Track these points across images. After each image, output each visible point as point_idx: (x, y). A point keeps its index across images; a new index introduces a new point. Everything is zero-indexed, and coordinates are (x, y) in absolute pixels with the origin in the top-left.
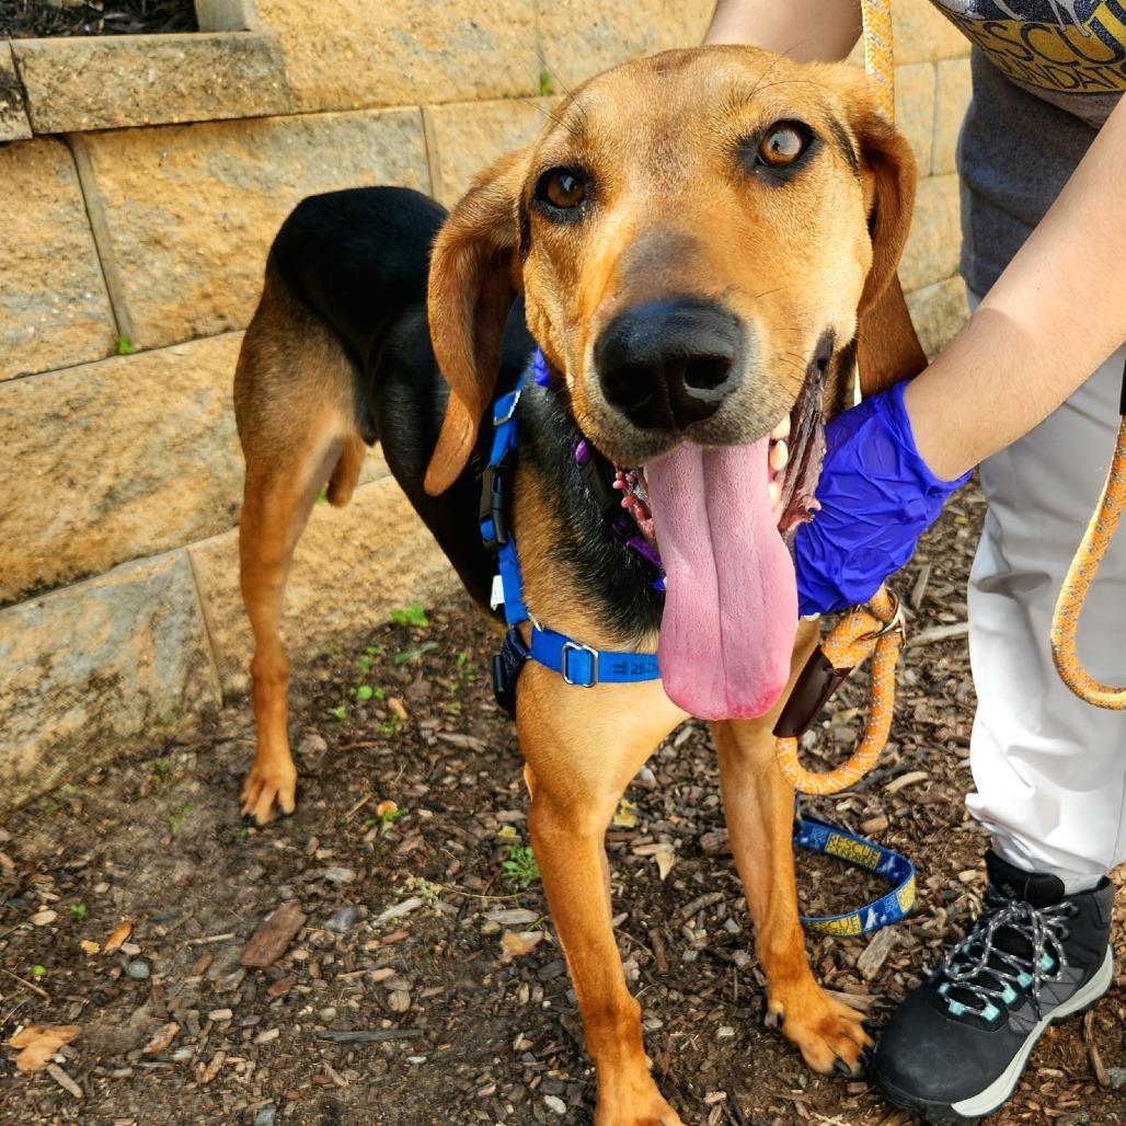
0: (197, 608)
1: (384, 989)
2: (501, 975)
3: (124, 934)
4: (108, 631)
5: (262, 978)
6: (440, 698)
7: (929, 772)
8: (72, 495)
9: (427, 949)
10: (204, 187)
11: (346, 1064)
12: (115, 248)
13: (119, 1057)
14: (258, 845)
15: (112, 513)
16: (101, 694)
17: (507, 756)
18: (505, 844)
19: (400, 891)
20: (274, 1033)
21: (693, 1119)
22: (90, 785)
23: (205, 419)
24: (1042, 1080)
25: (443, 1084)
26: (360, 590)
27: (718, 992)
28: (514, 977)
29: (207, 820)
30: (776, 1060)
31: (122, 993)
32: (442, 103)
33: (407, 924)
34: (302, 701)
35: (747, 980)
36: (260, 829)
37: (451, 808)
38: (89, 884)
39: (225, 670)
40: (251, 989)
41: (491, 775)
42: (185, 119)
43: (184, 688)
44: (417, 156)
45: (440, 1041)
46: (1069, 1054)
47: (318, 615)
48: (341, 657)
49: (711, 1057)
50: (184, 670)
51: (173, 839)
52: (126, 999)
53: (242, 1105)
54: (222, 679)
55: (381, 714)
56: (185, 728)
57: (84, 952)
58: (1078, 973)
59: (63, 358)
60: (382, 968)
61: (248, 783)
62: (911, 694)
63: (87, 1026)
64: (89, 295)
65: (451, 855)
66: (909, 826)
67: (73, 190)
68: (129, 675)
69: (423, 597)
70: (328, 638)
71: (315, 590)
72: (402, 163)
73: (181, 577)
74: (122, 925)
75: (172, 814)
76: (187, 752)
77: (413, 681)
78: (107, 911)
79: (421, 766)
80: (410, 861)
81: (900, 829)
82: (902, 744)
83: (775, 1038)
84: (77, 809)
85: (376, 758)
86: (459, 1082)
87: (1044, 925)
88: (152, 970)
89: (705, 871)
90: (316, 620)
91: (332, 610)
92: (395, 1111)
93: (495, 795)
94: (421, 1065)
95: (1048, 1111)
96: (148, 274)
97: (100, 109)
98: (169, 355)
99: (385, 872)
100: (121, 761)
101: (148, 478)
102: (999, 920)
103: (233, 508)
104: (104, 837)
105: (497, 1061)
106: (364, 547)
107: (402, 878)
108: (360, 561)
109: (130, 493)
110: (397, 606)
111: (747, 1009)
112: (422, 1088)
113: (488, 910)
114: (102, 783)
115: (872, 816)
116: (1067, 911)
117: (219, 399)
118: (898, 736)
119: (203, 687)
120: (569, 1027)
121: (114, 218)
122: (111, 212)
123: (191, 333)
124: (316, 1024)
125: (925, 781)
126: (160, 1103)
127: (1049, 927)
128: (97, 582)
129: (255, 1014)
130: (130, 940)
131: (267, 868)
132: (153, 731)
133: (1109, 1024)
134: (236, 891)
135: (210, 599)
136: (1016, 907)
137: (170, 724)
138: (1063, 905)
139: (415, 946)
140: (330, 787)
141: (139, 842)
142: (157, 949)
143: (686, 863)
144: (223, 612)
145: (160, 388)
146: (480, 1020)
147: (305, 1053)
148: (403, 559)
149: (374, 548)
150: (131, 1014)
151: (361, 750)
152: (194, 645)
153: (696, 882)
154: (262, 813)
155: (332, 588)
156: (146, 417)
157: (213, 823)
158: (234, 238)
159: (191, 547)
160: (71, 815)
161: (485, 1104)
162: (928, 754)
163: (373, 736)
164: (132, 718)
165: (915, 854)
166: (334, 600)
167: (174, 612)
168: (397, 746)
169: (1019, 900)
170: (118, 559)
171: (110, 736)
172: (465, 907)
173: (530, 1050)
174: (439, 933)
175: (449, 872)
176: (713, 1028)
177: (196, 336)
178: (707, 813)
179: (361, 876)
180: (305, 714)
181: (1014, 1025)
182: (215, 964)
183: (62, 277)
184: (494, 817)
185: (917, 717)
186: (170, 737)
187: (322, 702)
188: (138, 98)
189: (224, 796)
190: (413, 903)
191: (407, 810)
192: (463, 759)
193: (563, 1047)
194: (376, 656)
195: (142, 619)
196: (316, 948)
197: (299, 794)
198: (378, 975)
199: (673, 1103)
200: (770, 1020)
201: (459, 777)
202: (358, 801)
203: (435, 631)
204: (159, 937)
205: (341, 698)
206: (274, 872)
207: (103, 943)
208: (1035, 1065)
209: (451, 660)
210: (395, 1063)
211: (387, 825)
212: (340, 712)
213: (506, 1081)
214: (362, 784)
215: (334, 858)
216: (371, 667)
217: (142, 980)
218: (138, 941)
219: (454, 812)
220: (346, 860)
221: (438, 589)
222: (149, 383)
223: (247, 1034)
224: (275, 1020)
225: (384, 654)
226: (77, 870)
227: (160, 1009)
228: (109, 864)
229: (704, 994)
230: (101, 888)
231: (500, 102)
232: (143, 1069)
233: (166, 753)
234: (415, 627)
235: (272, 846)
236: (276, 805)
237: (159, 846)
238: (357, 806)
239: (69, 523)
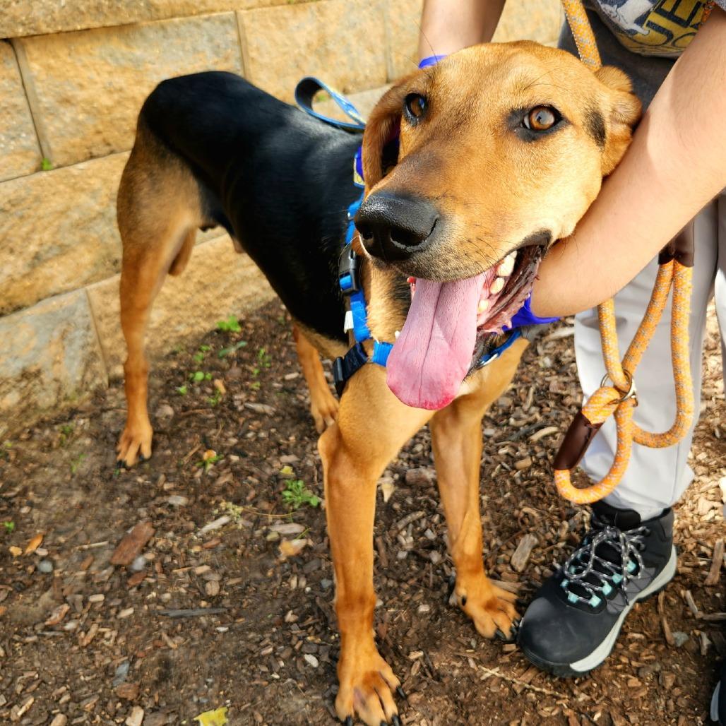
0: (92, 326)
1: (203, 580)
2: (279, 569)
3: (38, 542)
4: (34, 343)
5: (124, 573)
6: (247, 379)
7: (558, 426)
8: (12, 258)
9: (231, 552)
10: (97, 67)
11: (176, 632)
12: (41, 105)
13: (29, 628)
14: (126, 481)
15: (38, 268)
16: (29, 382)
17: (288, 418)
18: (285, 479)
19: (216, 512)
20: (130, 611)
21: (401, 671)
22: (21, 441)
23: (97, 208)
24: (630, 641)
25: (239, 646)
26: (198, 310)
27: (420, 581)
28: (287, 570)
29: (94, 464)
30: (456, 628)
31: (35, 582)
32: (248, 9)
33: (219, 534)
34: (158, 382)
35: (439, 571)
36: (128, 469)
37: (251, 454)
38: (18, 508)
39: (111, 363)
40: (116, 580)
41: (278, 431)
42: (84, 26)
43: (83, 376)
44: (233, 42)
45: (238, 616)
46: (648, 623)
47: (171, 326)
48: (185, 352)
49: (414, 626)
50: (83, 365)
51: (73, 476)
52: (37, 587)
53: (108, 661)
54: (108, 369)
55: (209, 390)
56: (84, 401)
57: (11, 555)
58: (652, 571)
59: (8, 174)
60: (202, 565)
61: (122, 439)
62: (548, 373)
63: (10, 606)
64: (24, 135)
65: (250, 486)
66: (545, 464)
67: (14, 72)
68: (47, 370)
69: (238, 312)
70: (177, 340)
71: (168, 311)
72: (223, 46)
73: (81, 307)
74: (36, 536)
75: (72, 460)
76: (84, 418)
77: (230, 367)
78: (28, 525)
79: (233, 425)
80: (224, 490)
81: (540, 466)
82: (541, 407)
83: (456, 612)
84: (12, 457)
85: (204, 421)
86: (249, 645)
87: (628, 542)
88: (55, 567)
89: (414, 495)
90: (170, 329)
91: (179, 323)
92: (207, 665)
93: (279, 445)
94: (225, 633)
95: (634, 663)
96: (62, 121)
97: (30, 23)
98: (75, 170)
99: (207, 498)
100: (42, 424)
101: (61, 246)
102: (599, 539)
103: (116, 262)
104: (29, 475)
105: (274, 630)
106: (200, 283)
107: (218, 503)
108: (198, 292)
109: (50, 255)
110: (222, 319)
111: (438, 592)
112: (225, 649)
113: (272, 524)
114: (29, 439)
115: (521, 458)
116: (643, 533)
117: (107, 195)
118: (539, 402)
119: (95, 375)
120: (322, 605)
121: (39, 88)
122: (38, 84)
123: (89, 155)
124: (158, 604)
125: (556, 433)
126: (54, 660)
127: (632, 543)
128: (27, 312)
129: (119, 598)
130: (42, 546)
131: (132, 496)
132: (63, 404)
133: (674, 601)
134: (110, 512)
135: (100, 319)
136: (610, 530)
137: (74, 399)
138: (641, 529)
139: (224, 550)
140: (174, 440)
141: (51, 478)
142: (59, 552)
143: (402, 490)
144: (109, 327)
145: (68, 190)
146: (264, 601)
147: (150, 625)
148: (225, 289)
149: (206, 283)
150: (39, 597)
151: (195, 415)
152: (89, 349)
153: (407, 504)
154: (130, 459)
155: (180, 309)
156: (59, 208)
157: (98, 466)
158: (116, 96)
159: (89, 287)
160: (9, 461)
161: (265, 661)
162: (558, 414)
163: (204, 406)
164: (49, 397)
165: (549, 483)
166: (181, 317)
167: (77, 329)
168: (218, 412)
169: (612, 526)
170: (41, 296)
171: (34, 409)
172: (257, 523)
173: (296, 622)
174: (240, 540)
175: (248, 498)
176: (416, 606)
177: (92, 157)
178: (416, 455)
179: (192, 501)
180: (161, 391)
181: (610, 608)
182: (95, 563)
183: (7, 124)
184: (279, 460)
185: (551, 390)
186: (74, 408)
187: (172, 383)
188: (55, 15)
189: (106, 447)
190: (224, 520)
191: (222, 456)
192: (260, 420)
193: (317, 620)
194: (207, 351)
195: (56, 334)
196: (160, 551)
197: (154, 445)
198: (199, 570)
199: (388, 659)
200: (453, 600)
201: (257, 432)
202: (192, 449)
203: (245, 334)
204: (60, 544)
205: (184, 380)
206: (136, 499)
207: (24, 548)
208: (626, 630)
209: (255, 353)
210: (208, 631)
211: (210, 466)
212: (183, 389)
213: (280, 644)
214: (195, 438)
215: (175, 489)
216: (203, 359)
217: (48, 573)
218: (47, 546)
219: (254, 457)
220: (183, 490)
221: (249, 307)
222: (61, 187)
223: (113, 612)
224: (131, 602)
225: (213, 350)
226: (10, 498)
227: (58, 595)
228: (31, 494)
229: (412, 582)
230: (25, 510)
231: (285, 7)
232: (44, 636)
233: (71, 418)
234: (233, 332)
235: (136, 481)
236: (139, 454)
237: (64, 481)
238: (191, 453)
239: (10, 276)
